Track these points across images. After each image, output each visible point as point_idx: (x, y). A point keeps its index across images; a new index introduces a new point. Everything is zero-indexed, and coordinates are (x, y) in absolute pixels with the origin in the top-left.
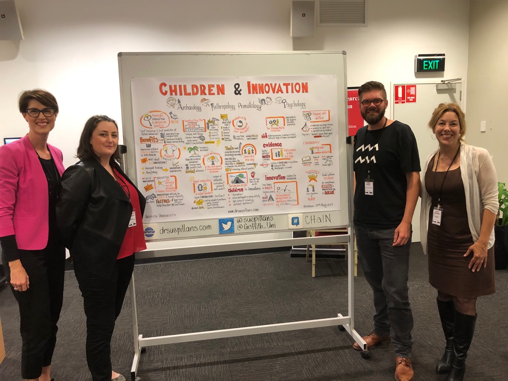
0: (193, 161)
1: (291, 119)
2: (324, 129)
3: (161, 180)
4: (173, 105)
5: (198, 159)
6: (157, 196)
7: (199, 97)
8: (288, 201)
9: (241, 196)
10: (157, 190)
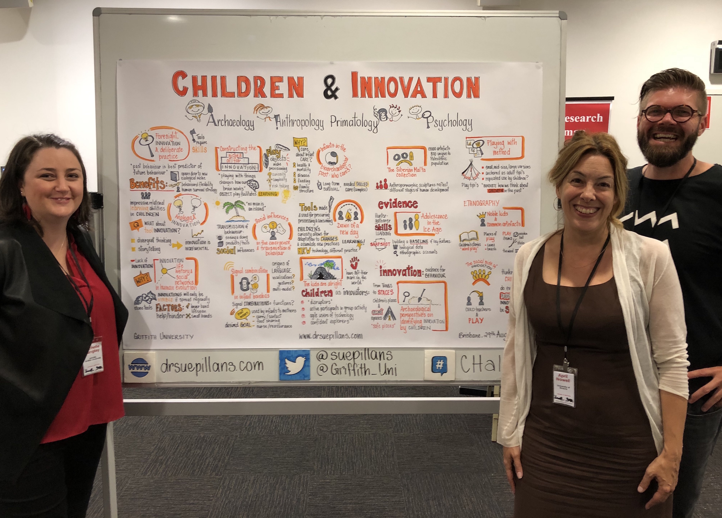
0: (234, 230)
1: (440, 151)
2: (510, 176)
3: (167, 265)
4: (197, 117)
5: (243, 226)
6: (157, 297)
7: (252, 101)
8: (425, 321)
9: (327, 305)
10: (158, 285)
